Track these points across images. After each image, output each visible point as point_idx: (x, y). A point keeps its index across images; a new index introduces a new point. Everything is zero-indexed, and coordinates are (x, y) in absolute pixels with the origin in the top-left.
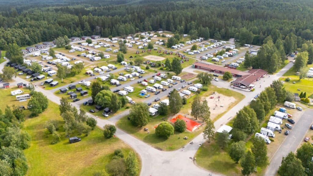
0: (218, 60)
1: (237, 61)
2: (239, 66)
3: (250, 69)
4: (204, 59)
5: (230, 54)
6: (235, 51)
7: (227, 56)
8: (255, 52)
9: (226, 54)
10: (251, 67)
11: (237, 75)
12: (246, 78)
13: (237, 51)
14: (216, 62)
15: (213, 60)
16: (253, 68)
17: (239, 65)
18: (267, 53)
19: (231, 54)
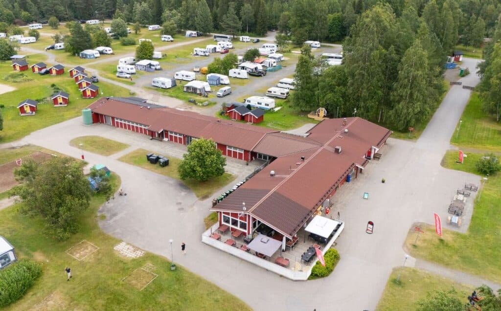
0: (208, 89)
1: (272, 89)
2: (276, 109)
3: (316, 118)
4: (159, 85)
5: (256, 68)
6: (274, 58)
7: (244, 74)
8: (336, 58)
9: (243, 68)
10: (322, 111)
11: (254, 154)
12: (288, 177)
13: (279, 58)
14: (198, 98)
15: (188, 88)
16: (330, 115)
17: (277, 106)
18: (380, 47)
19: (260, 67)
